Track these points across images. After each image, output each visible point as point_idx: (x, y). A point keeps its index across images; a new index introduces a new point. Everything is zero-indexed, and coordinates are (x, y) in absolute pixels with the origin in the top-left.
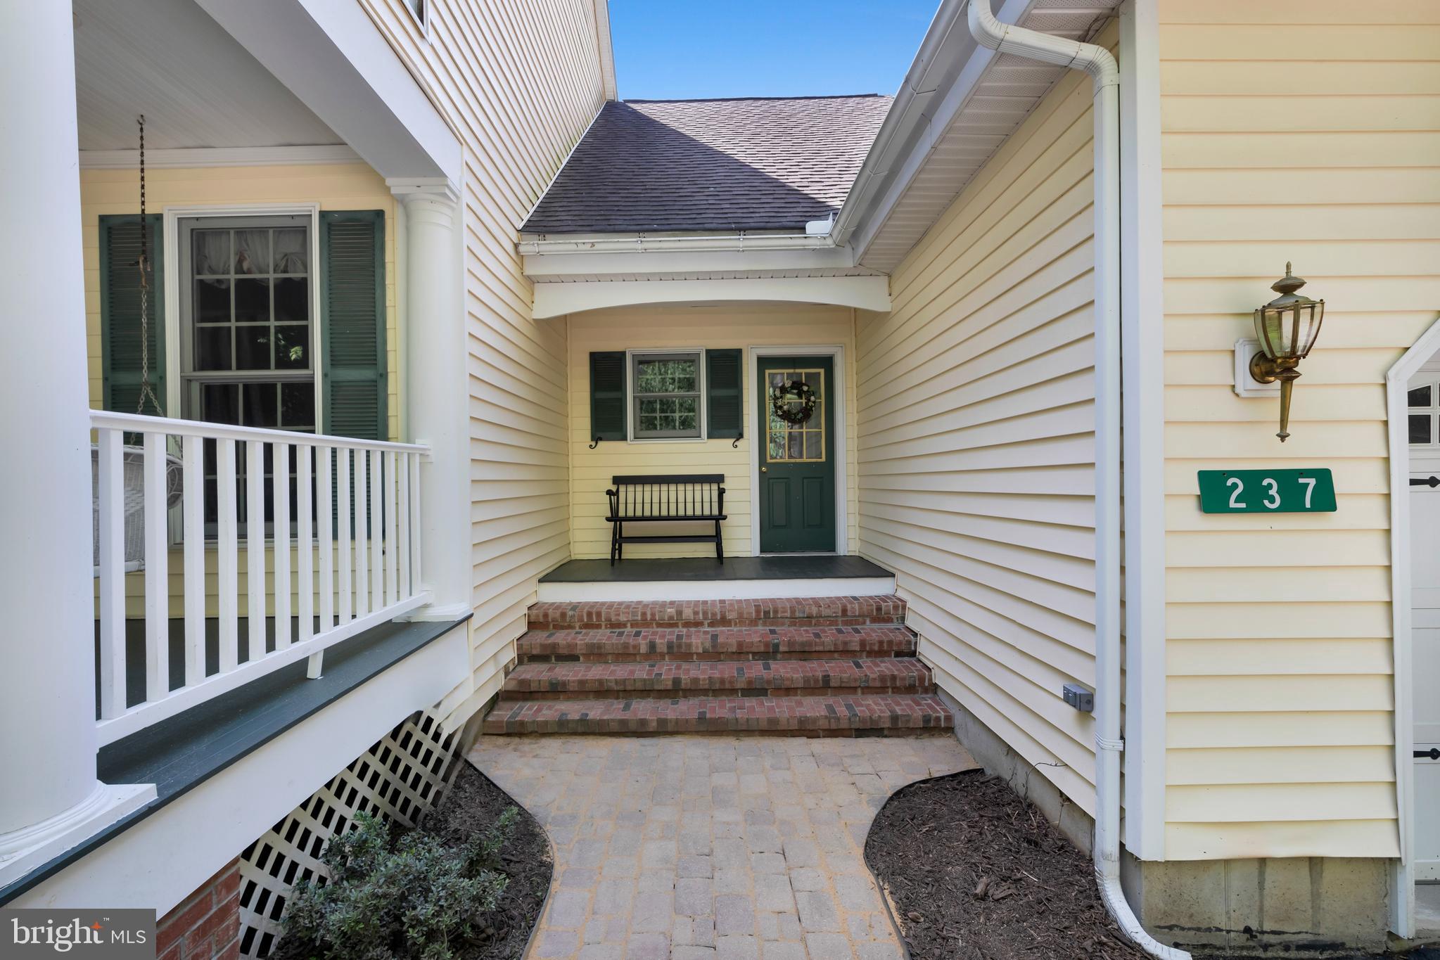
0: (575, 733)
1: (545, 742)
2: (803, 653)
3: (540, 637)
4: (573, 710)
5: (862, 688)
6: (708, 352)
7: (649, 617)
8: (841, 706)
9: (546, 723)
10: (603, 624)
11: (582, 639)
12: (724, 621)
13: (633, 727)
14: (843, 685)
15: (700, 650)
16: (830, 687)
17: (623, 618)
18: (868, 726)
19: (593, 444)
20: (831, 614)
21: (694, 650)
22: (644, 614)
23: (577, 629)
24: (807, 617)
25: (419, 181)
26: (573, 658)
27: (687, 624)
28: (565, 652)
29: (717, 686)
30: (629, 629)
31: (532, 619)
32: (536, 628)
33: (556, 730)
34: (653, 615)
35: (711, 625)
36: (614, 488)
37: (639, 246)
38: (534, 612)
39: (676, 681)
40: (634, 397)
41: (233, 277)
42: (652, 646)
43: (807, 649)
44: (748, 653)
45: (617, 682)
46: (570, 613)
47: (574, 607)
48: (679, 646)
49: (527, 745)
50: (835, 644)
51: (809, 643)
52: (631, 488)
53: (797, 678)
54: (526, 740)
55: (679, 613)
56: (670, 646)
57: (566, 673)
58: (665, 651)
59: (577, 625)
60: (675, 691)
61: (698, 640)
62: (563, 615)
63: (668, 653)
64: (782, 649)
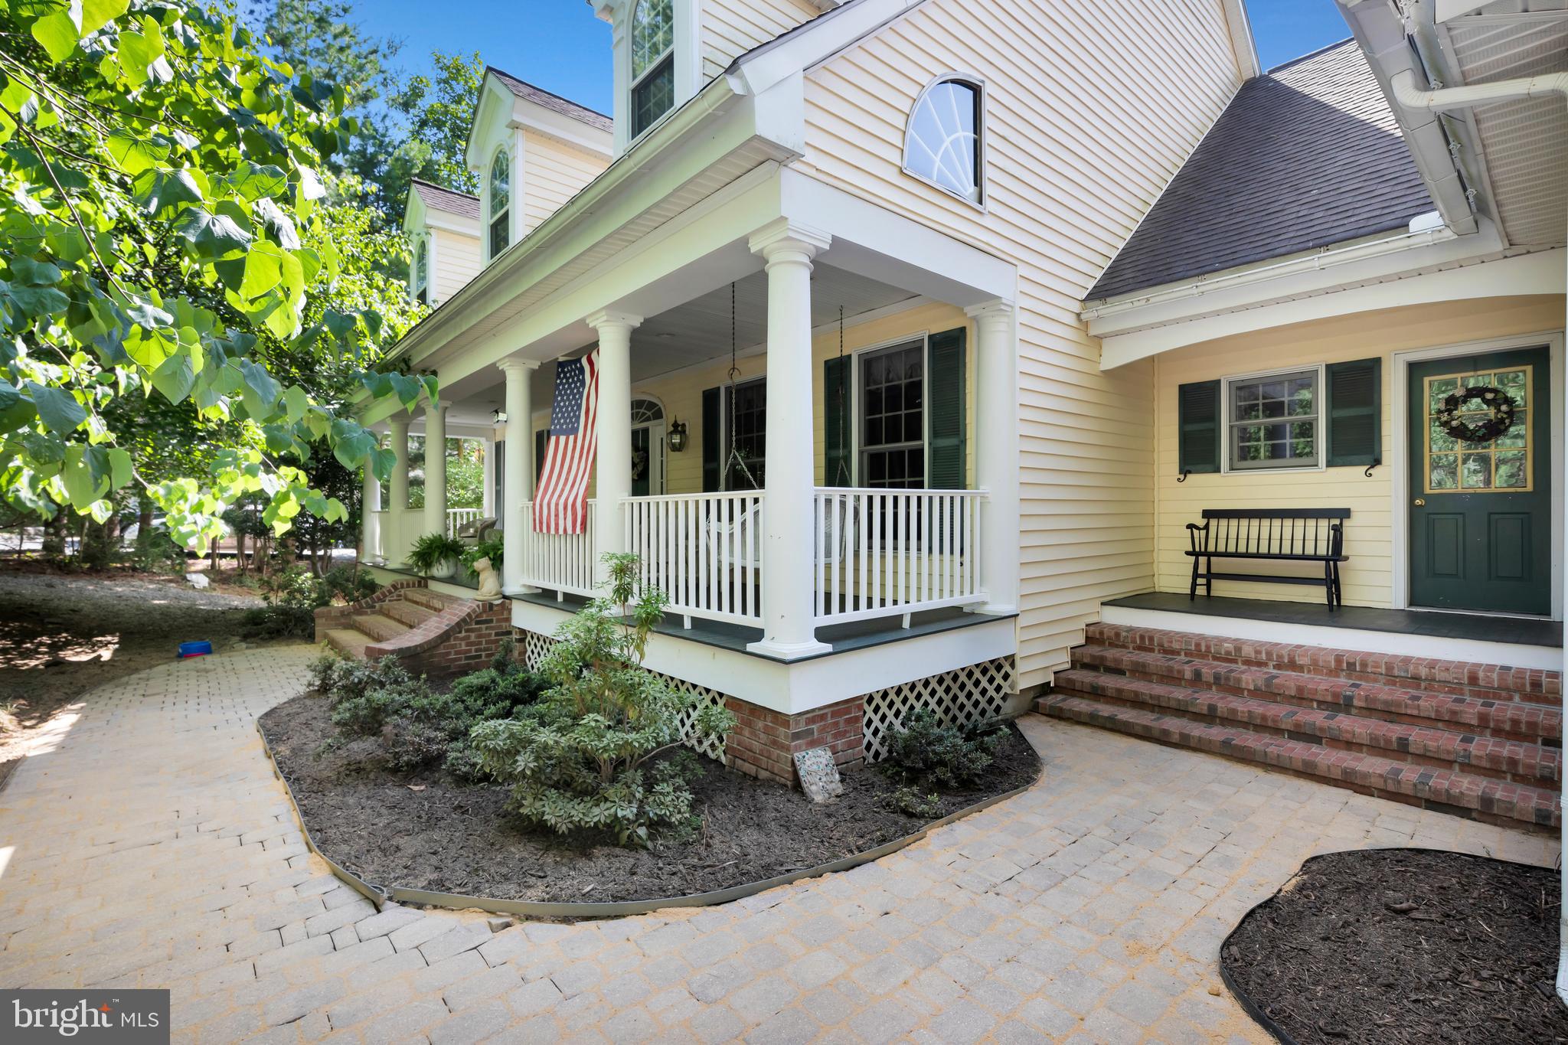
0: (1103, 728)
1: (1078, 728)
2: (1390, 714)
3: (1095, 650)
4: (1105, 710)
5: (1462, 765)
6: (1328, 367)
7: (1203, 649)
8: (1410, 773)
9: (1080, 713)
10: (1156, 649)
11: (1127, 657)
12: (1293, 665)
13: (1156, 734)
14: (1428, 754)
15: (1252, 687)
16: (1408, 753)
17: (1176, 646)
18: (1443, 799)
19: (1182, 477)
20: (1450, 679)
21: (1244, 685)
22: (1198, 645)
23: (1131, 650)
24: (1412, 678)
25: (983, 305)
26: (1121, 672)
27: (1248, 662)
28: (1112, 665)
29: (1258, 722)
30: (1182, 657)
31: (1090, 634)
32: (1093, 643)
33: (1088, 720)
34: (1208, 647)
35: (1278, 667)
36: (1201, 523)
37: (1195, 291)
38: (1092, 628)
39: (1212, 708)
40: (1231, 427)
41: (884, 385)
42: (1198, 674)
43: (1393, 709)
44: (1312, 700)
45: (1151, 696)
46: (1124, 634)
47: (1130, 629)
48: (1227, 679)
49: (1062, 726)
50: (1437, 711)
51: (1398, 704)
52: (1224, 522)
53: (1360, 733)
54: (1063, 723)
55: (1238, 649)
56: (1217, 677)
57: (1109, 682)
58: (1212, 681)
59: (1131, 646)
60: (1210, 717)
61: (1250, 678)
62: (1118, 635)
63: (1215, 683)
64: (1356, 702)
